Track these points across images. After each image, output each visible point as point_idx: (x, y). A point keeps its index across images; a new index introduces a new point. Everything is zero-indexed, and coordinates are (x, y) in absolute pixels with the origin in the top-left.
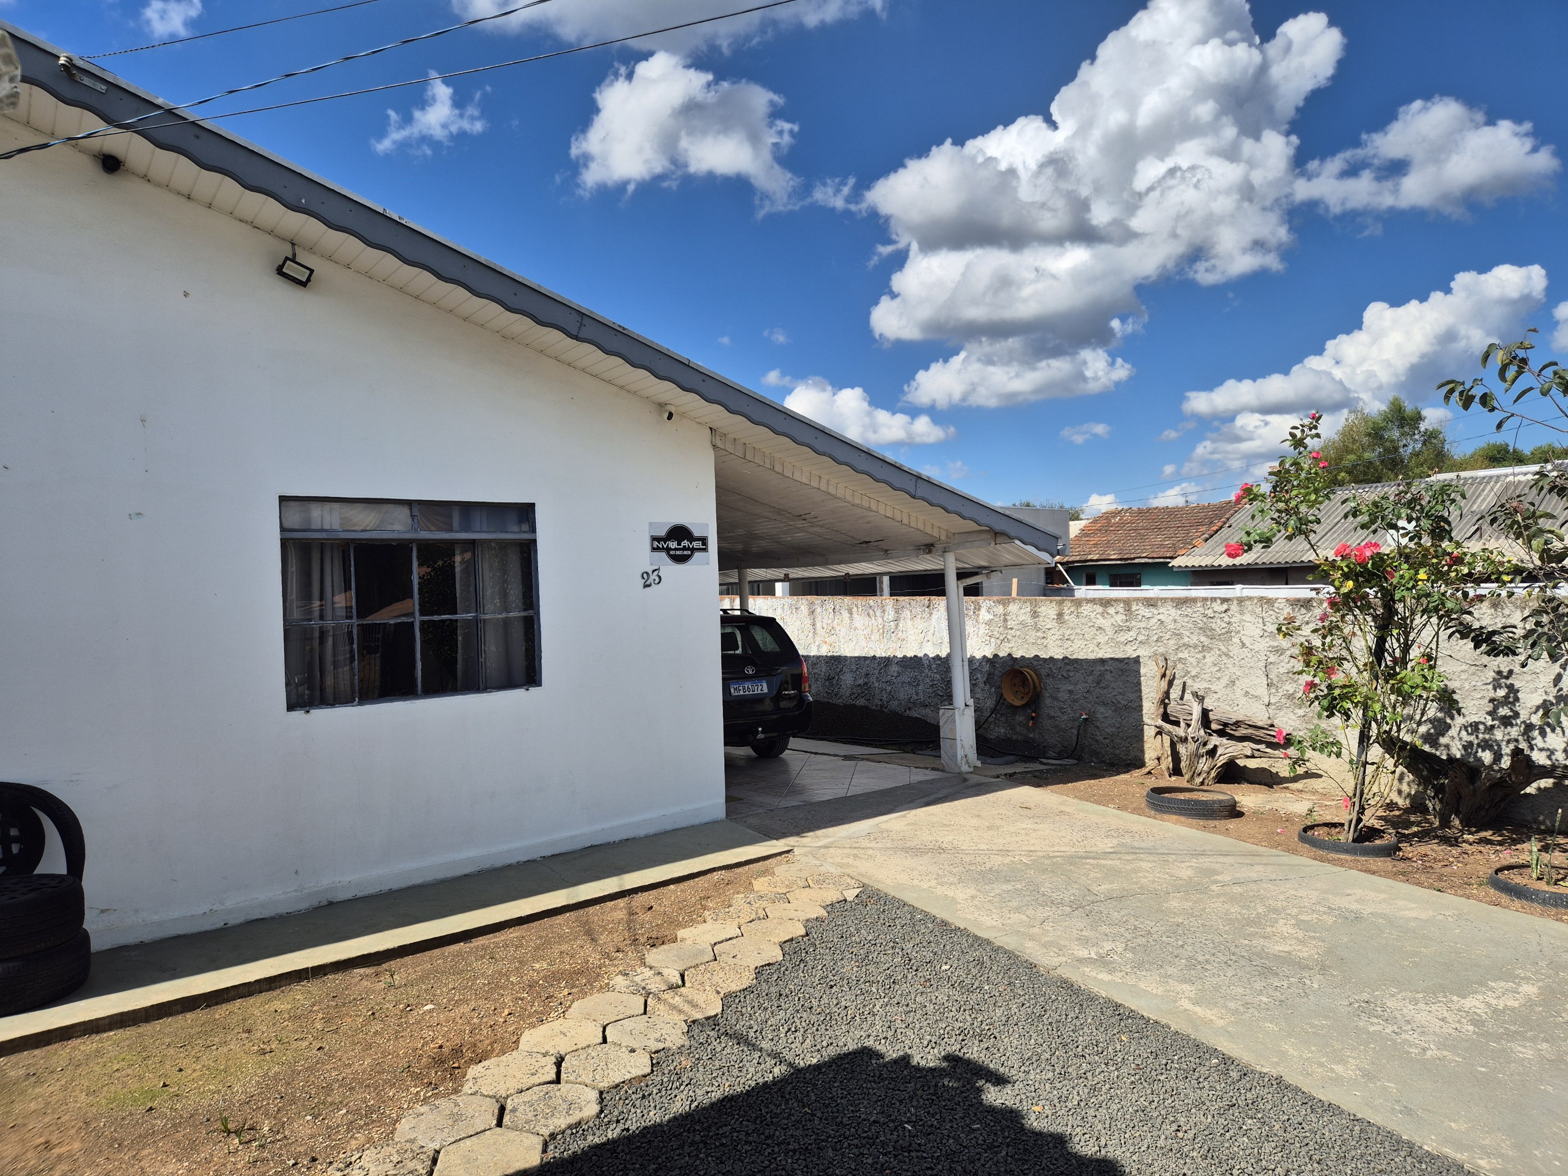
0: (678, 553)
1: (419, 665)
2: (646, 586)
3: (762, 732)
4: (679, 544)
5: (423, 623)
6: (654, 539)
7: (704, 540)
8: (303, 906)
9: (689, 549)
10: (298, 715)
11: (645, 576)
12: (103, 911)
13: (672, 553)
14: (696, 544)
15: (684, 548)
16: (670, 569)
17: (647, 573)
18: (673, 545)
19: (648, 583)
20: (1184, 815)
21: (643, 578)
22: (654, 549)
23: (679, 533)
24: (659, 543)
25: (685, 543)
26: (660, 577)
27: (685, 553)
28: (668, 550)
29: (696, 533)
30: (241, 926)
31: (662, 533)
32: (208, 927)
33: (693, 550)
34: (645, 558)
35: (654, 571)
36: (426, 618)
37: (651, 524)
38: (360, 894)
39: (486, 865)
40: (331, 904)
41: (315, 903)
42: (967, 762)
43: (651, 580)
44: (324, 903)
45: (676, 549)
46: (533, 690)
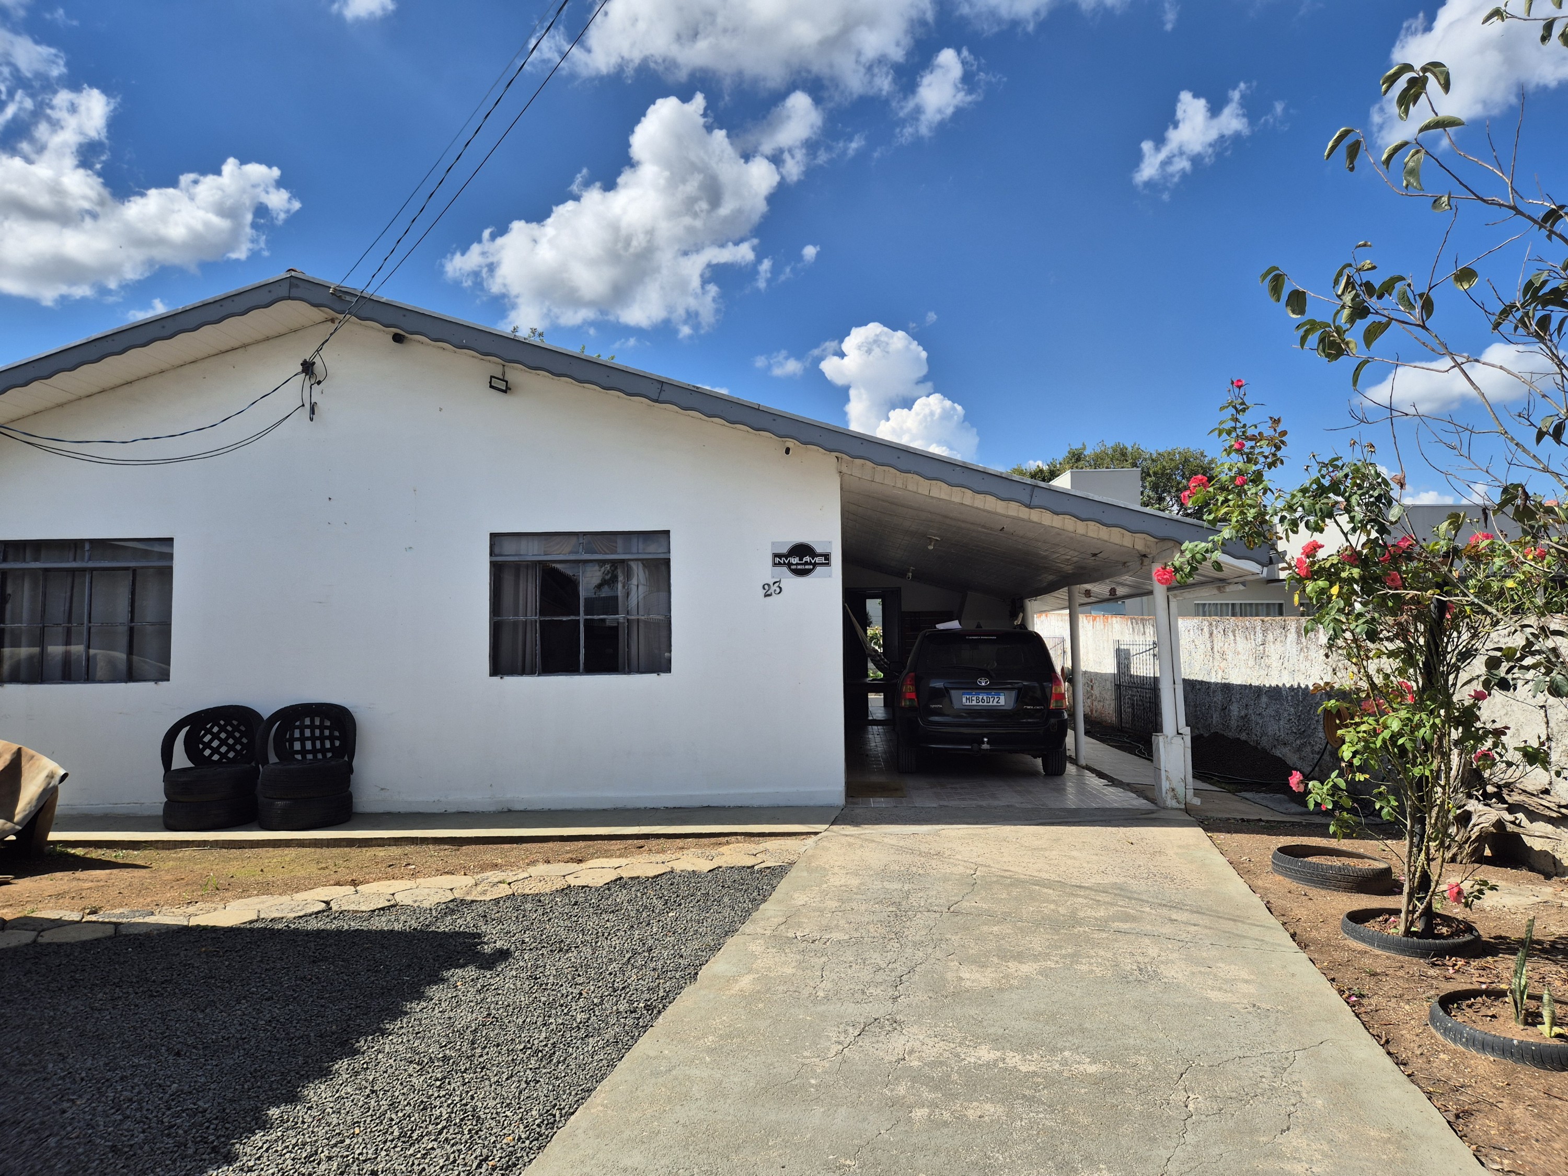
0: (799, 567)
1: (582, 651)
2: (766, 595)
3: (988, 743)
4: (801, 559)
5: (586, 620)
6: (776, 555)
7: (827, 557)
8: (492, 809)
9: (811, 563)
10: (496, 679)
11: (766, 587)
12: (382, 789)
13: (793, 567)
14: (817, 560)
15: (806, 563)
16: (791, 582)
17: (768, 585)
18: (795, 560)
19: (769, 593)
20: (1290, 877)
21: (764, 588)
22: (775, 564)
23: (802, 550)
24: (779, 559)
25: (807, 559)
26: (780, 588)
27: (807, 567)
28: (789, 565)
29: (819, 550)
30: (454, 814)
31: (784, 550)
32: (436, 811)
33: (815, 565)
34: (766, 572)
35: (774, 583)
36: (589, 617)
37: (773, 543)
38: (529, 808)
39: (620, 805)
40: (510, 811)
41: (500, 809)
42: (1175, 797)
43: (772, 590)
44: (506, 810)
45: (797, 564)
46: (664, 676)
